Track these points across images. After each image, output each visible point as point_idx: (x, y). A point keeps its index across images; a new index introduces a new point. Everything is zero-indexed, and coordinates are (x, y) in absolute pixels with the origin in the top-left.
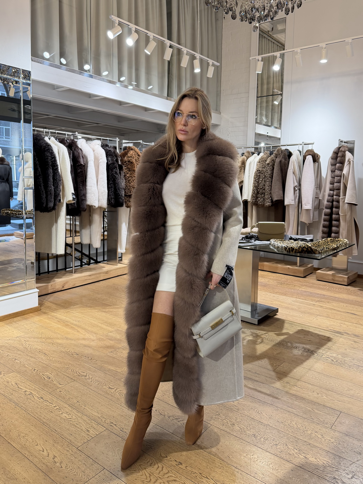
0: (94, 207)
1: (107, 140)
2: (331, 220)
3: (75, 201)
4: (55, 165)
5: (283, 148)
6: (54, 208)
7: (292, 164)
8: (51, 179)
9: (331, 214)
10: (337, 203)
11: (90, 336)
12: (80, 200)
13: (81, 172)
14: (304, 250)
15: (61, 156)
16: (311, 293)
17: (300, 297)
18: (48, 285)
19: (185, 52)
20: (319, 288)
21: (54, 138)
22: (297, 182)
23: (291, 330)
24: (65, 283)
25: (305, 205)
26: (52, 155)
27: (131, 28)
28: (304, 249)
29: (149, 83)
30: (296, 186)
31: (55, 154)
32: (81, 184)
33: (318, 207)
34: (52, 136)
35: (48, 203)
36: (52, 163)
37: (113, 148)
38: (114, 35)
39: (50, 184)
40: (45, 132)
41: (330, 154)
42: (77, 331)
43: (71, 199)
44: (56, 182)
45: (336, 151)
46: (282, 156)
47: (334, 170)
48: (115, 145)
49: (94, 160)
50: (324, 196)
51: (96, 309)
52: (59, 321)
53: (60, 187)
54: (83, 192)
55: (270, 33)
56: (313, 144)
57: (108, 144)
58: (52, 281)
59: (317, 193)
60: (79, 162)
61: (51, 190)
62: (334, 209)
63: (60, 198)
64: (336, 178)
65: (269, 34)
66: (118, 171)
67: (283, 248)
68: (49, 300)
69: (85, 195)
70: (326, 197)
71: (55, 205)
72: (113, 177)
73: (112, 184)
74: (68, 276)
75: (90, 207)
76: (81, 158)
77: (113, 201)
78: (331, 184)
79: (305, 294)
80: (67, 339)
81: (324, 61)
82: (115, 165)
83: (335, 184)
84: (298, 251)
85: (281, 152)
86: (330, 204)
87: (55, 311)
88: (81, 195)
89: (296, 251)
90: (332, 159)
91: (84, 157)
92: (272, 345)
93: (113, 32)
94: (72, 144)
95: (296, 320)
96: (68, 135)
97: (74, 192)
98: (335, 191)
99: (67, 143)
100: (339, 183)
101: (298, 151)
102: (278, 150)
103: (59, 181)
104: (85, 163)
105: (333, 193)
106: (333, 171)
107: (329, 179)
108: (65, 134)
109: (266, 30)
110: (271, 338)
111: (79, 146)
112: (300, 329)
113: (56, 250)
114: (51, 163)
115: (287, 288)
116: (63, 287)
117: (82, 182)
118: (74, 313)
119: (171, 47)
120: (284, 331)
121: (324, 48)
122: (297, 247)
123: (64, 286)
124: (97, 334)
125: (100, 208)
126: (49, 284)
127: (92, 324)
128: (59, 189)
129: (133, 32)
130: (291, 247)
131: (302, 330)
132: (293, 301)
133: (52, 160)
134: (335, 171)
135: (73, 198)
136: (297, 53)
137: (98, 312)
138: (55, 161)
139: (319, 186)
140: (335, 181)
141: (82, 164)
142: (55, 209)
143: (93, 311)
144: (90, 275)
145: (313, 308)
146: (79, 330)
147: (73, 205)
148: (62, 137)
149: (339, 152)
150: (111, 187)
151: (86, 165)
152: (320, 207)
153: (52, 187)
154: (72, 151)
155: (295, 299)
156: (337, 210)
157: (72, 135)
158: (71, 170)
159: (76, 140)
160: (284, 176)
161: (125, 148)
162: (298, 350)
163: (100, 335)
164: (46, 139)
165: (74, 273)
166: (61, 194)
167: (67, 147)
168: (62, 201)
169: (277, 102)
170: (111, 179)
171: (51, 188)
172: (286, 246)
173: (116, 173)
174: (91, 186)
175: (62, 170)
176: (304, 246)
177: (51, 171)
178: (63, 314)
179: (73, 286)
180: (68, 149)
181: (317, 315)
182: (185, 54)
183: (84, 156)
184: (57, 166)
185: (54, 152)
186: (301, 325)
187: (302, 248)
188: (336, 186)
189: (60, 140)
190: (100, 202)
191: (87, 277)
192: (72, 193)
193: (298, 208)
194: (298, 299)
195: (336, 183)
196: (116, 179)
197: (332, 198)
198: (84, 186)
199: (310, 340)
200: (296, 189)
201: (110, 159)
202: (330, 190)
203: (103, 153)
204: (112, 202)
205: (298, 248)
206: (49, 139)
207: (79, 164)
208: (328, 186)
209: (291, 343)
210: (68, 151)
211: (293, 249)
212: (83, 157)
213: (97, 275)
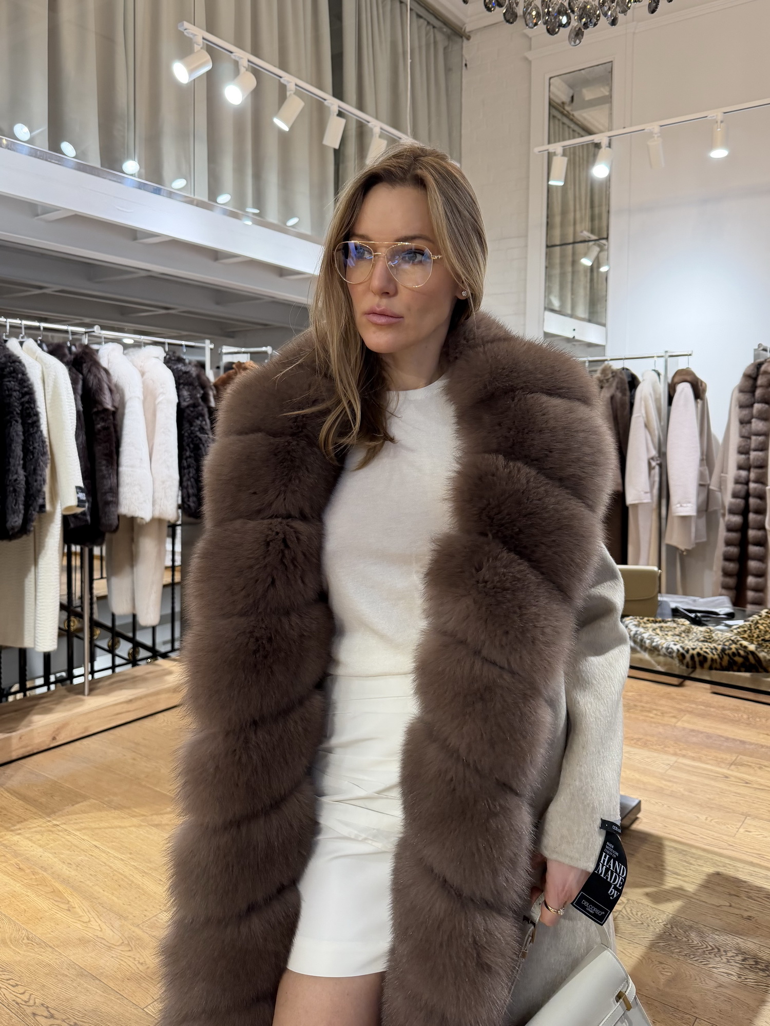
0: (139, 521)
1: (181, 345)
2: (743, 543)
3: (84, 506)
4: (30, 413)
5: (617, 366)
6: (24, 529)
7: (643, 403)
8: (18, 451)
9: (743, 528)
10: (758, 501)
11: (104, 927)
12: (100, 505)
13: (106, 429)
14: (735, 663)
15: (49, 390)
16: (709, 736)
17: (684, 752)
18: (9, 739)
19: (377, 130)
20: (725, 720)
21: (36, 341)
22: (655, 448)
23: (686, 879)
24: (58, 729)
25: (678, 505)
26: (24, 387)
27: (237, 59)
28: (737, 659)
29: (288, 209)
30: (652, 459)
31: (31, 385)
32: (104, 462)
33: (707, 508)
34: (30, 336)
35: (8, 516)
36: (22, 408)
37: (196, 366)
38: (191, 71)
39: (14, 466)
40: (11, 327)
41: (735, 378)
42: (65, 907)
43: (73, 502)
44: (31, 459)
45: (749, 372)
46: (614, 384)
47: (747, 419)
48: (200, 358)
49: (142, 397)
50: (722, 483)
51: (134, 816)
52: (21, 866)
53: (43, 470)
54: (108, 483)
55: (567, 108)
56: (690, 355)
57: (184, 357)
58: (25, 722)
59: (701, 476)
60: (100, 403)
61: (16, 480)
62: (752, 516)
63: (44, 501)
64: (753, 438)
65: (564, 109)
66: (206, 424)
67: (674, 655)
68: (9, 784)
69: (115, 491)
70: (730, 486)
71: (27, 520)
72: (193, 440)
73: (190, 457)
74: (69, 707)
75: (132, 521)
76: (107, 392)
77: (194, 502)
78: (740, 452)
79: (694, 739)
80: (31, 940)
81: (719, 153)
82: (200, 408)
83: (753, 454)
84: (718, 666)
85: (610, 375)
86: (740, 502)
87: (18, 826)
88: (103, 491)
89: (714, 666)
90: (741, 391)
91: (115, 390)
92: (646, 942)
93: (187, 65)
94: (82, 357)
95: (693, 837)
96: (73, 333)
97: (81, 484)
98: (752, 470)
99: (69, 356)
100: (761, 450)
101: (654, 373)
102: (604, 371)
103: (42, 455)
104: (116, 404)
105: (748, 476)
106: (744, 422)
107: (735, 441)
108: (66, 332)
109: (559, 101)
110: (639, 914)
111: (104, 362)
112: (712, 870)
113: (35, 640)
114: (20, 408)
115: (645, 721)
116: (54, 739)
117: (106, 455)
118: (69, 834)
119: (340, 114)
120: (671, 882)
121: (719, 122)
122: (714, 652)
123: (57, 735)
124: (126, 918)
125: (158, 521)
126: (14, 734)
127: (115, 878)
128: (39, 478)
129: (242, 70)
130: (699, 654)
131: (718, 874)
132: (671, 767)
133: (23, 400)
134: (749, 422)
135: (79, 500)
136: (651, 134)
137: (140, 826)
138: (32, 401)
139: (707, 459)
140: (753, 446)
141: (106, 410)
142: (29, 531)
143: (126, 823)
144: (130, 701)
145: (727, 788)
146: (75, 901)
147: (80, 519)
148: (57, 339)
149: (757, 375)
150: (189, 466)
151: (120, 411)
152: (710, 507)
153: (21, 472)
154: (81, 376)
155: (674, 759)
156: (759, 517)
157: (86, 333)
158: (77, 426)
159: (95, 347)
160: (621, 432)
161: (229, 366)
162: (725, 960)
163: (133, 924)
164: (13, 345)
165: (89, 695)
166: (46, 489)
167: (67, 364)
168: (48, 507)
169: (589, 259)
170: (188, 445)
171: (15, 477)
172: (683, 648)
173: (202, 430)
174: (132, 466)
175: (51, 426)
176: (734, 650)
177: (20, 428)
178: (39, 837)
179: (83, 733)
180: (70, 370)
181: (742, 814)
182: (378, 135)
183: (113, 388)
184: (37, 414)
185: (28, 380)
186: (710, 856)
187: (729, 655)
188: (754, 459)
189: (51, 348)
190: (157, 507)
191: (122, 705)
192: (78, 488)
193: (657, 511)
194: (682, 760)
195: (755, 450)
196: (201, 446)
197: (745, 487)
198: (112, 464)
199: (749, 918)
200: (654, 464)
201: (185, 393)
202: (740, 468)
203: (166, 379)
204: (189, 506)
205: (718, 655)
206: (21, 343)
207: (100, 408)
208: (733, 459)
209: (701, 934)
210: (70, 374)
211: (705, 658)
212: (111, 390)
213: (151, 699)
